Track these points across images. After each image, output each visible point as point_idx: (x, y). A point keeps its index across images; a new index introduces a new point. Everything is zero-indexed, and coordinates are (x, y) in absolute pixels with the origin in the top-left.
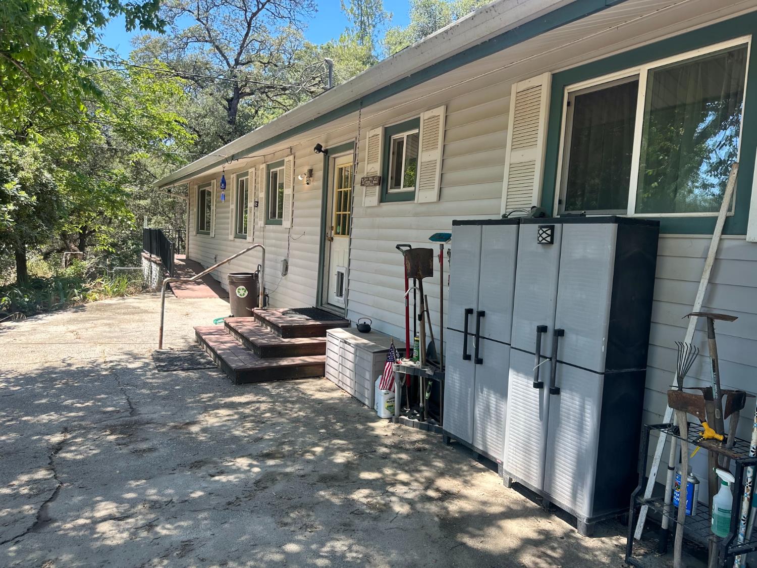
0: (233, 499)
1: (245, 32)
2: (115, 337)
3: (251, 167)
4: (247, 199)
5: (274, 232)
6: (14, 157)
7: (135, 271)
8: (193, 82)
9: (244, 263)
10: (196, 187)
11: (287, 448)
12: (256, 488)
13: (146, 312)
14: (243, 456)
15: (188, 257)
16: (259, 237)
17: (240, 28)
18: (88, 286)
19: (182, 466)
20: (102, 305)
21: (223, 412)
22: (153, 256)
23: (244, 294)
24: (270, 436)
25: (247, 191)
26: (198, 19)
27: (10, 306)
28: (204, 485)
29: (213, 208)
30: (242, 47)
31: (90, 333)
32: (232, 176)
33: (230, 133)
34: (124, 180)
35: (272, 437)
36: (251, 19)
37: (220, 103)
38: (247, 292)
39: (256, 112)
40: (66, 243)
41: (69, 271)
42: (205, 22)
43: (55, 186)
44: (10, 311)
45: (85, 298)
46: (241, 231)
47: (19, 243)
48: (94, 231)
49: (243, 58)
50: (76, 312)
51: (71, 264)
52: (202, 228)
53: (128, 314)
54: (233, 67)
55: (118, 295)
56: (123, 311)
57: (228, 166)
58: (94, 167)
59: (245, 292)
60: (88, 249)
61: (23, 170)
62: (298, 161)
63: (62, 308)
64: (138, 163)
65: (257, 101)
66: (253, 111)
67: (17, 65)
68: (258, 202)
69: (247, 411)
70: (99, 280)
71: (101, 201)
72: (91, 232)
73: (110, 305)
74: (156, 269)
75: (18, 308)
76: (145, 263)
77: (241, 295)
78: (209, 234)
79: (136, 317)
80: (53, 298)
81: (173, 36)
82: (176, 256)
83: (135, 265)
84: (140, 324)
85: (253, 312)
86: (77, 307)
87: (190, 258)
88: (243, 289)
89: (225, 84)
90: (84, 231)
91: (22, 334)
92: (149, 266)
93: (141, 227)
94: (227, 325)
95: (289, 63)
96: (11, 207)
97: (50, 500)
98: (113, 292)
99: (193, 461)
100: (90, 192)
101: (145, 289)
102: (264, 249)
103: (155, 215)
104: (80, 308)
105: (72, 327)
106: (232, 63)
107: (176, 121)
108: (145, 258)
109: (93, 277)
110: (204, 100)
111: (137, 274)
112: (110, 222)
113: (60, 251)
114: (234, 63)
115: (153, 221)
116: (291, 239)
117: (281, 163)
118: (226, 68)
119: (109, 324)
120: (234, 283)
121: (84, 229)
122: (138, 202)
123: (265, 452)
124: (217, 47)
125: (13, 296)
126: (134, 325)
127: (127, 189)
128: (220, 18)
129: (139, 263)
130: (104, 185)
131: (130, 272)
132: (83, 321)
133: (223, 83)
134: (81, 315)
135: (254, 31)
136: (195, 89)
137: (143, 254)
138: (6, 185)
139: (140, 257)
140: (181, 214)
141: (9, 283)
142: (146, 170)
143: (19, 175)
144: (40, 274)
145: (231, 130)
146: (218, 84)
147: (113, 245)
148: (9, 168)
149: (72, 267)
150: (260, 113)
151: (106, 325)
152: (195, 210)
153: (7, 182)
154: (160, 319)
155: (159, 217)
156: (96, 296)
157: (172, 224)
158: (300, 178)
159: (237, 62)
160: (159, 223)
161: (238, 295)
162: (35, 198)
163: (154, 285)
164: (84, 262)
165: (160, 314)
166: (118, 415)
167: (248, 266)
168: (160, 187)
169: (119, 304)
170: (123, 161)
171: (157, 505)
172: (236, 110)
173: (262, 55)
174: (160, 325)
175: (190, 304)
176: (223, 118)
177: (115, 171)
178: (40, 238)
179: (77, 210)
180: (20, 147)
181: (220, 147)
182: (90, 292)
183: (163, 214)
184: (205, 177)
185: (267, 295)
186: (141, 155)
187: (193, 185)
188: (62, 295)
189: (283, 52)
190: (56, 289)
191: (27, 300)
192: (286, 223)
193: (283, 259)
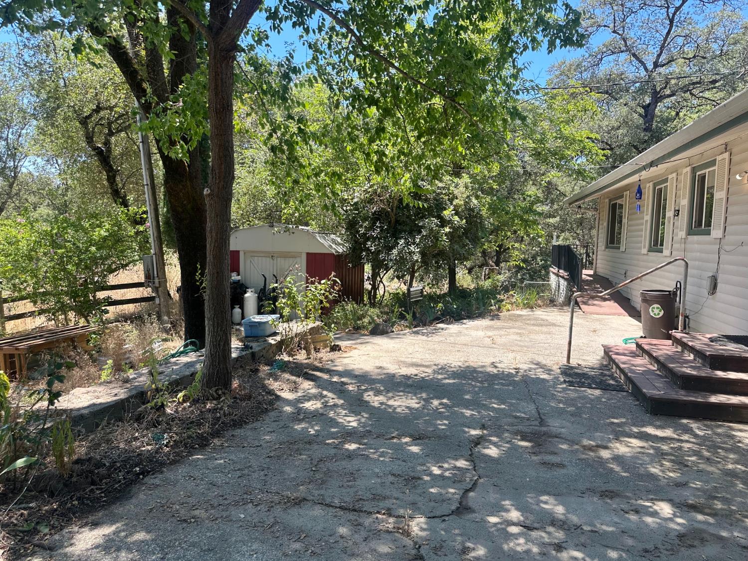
0: (650, 547)
1: (666, 31)
2: (525, 346)
3: (672, 173)
4: (665, 208)
5: (699, 243)
6: (451, 188)
7: (543, 285)
8: (606, 96)
9: (658, 280)
10: (607, 200)
11: (719, 505)
12: (680, 543)
13: (554, 325)
14: (662, 500)
15: (595, 272)
16: (678, 250)
17: (660, 28)
18: (502, 297)
19: (591, 491)
20: (514, 315)
21: (635, 442)
22: (561, 271)
23: (659, 314)
24: (696, 484)
25: (665, 200)
26: (614, 32)
27: (444, 311)
28: (616, 520)
29: (625, 221)
30: (662, 47)
31: (503, 340)
32: (648, 185)
33: (646, 141)
34: (538, 200)
35: (699, 486)
36: (674, 14)
37: (635, 112)
38: (663, 312)
39: (677, 114)
40: (486, 260)
41: (487, 284)
42: (620, 32)
43: (480, 210)
44: (443, 315)
45: (499, 308)
46: (656, 244)
47: (452, 259)
48: (509, 248)
49: (663, 58)
50: (492, 320)
51: (489, 278)
52: (612, 242)
53: (537, 325)
54: (652, 71)
55: (528, 307)
56: (532, 322)
57: (644, 174)
58: (511, 191)
59: (660, 311)
60: (503, 265)
61: (457, 198)
62: (734, 158)
63: (481, 316)
64: (549, 183)
65: (678, 102)
66: (674, 113)
67: (459, 107)
68: (679, 211)
69: (665, 447)
70: (512, 293)
71: (516, 221)
72: (505, 250)
73: (521, 315)
74: (563, 283)
75: (449, 313)
76: (553, 278)
77: (655, 314)
78: (619, 248)
79: (544, 329)
80: (474, 306)
81: (587, 55)
82: (584, 272)
83: (544, 280)
84: (549, 336)
85: (671, 335)
86: (494, 316)
87: (598, 273)
88: (658, 308)
89: (641, 91)
90: (500, 249)
91: (451, 335)
92: (556, 280)
93: (549, 244)
94: (639, 346)
95: (722, 50)
96: (447, 230)
97: (470, 490)
98: (524, 304)
99: (604, 489)
100: (507, 213)
101: (552, 302)
102: (687, 263)
103: (563, 231)
104: (495, 317)
105: (490, 333)
106: (650, 66)
107: (588, 138)
108: (553, 273)
109: (506, 289)
110: (619, 111)
111: (546, 287)
112: (522, 241)
113: (481, 266)
114: (652, 67)
115: (561, 238)
116: (722, 252)
117: (713, 163)
118: (643, 73)
119: (520, 334)
120: (648, 300)
121: (500, 246)
122: (548, 220)
123: (690, 502)
124: (634, 55)
125: (445, 303)
126: (542, 337)
127: (539, 208)
128: (637, 24)
129: (546, 277)
130: (519, 206)
131: (539, 286)
132: (498, 329)
133: (639, 90)
134: (495, 323)
135: (677, 26)
136: (608, 103)
137: (551, 269)
138: (445, 212)
139: (548, 273)
140: (590, 229)
141: (443, 292)
142: (556, 189)
143: (454, 203)
144: (465, 286)
145: (646, 138)
146: (634, 92)
147: (524, 261)
148: (447, 197)
149: (490, 280)
150: (681, 114)
151: (517, 334)
152: (605, 224)
153: (445, 209)
154: (568, 333)
155: (567, 234)
156: (509, 306)
157: (579, 240)
158: (738, 177)
159: (656, 65)
160: (567, 239)
161: (652, 314)
162: (464, 221)
163: (561, 299)
164: (499, 276)
165: (568, 329)
166: (528, 423)
167: (666, 282)
168: (570, 204)
169: (529, 315)
170: (536, 183)
171: (566, 527)
172: (653, 116)
173: (686, 50)
174: (568, 340)
175: (598, 320)
176: (637, 127)
177: (529, 193)
178: (466, 255)
179: (496, 231)
180: (456, 180)
181: (633, 157)
182: (504, 303)
183: (571, 230)
184: (617, 189)
185: (687, 317)
186: (554, 175)
187: (604, 199)
188: (481, 304)
189: (713, 40)
190: (477, 299)
191: (455, 307)
192: (716, 232)
193: (711, 274)
